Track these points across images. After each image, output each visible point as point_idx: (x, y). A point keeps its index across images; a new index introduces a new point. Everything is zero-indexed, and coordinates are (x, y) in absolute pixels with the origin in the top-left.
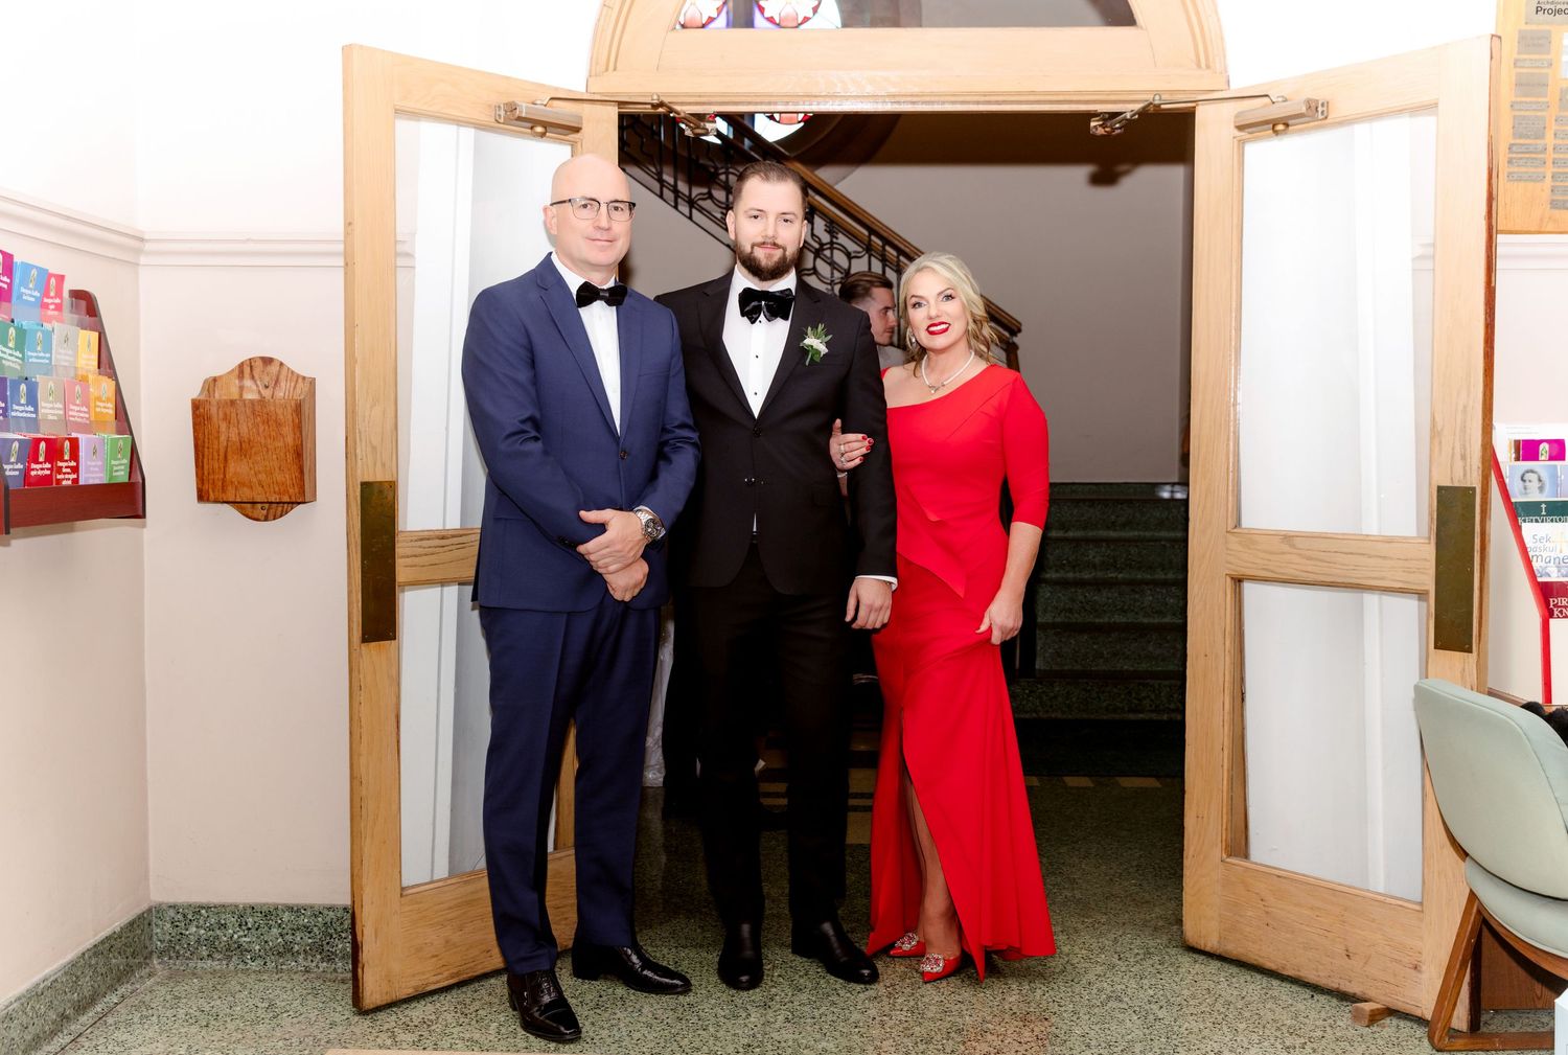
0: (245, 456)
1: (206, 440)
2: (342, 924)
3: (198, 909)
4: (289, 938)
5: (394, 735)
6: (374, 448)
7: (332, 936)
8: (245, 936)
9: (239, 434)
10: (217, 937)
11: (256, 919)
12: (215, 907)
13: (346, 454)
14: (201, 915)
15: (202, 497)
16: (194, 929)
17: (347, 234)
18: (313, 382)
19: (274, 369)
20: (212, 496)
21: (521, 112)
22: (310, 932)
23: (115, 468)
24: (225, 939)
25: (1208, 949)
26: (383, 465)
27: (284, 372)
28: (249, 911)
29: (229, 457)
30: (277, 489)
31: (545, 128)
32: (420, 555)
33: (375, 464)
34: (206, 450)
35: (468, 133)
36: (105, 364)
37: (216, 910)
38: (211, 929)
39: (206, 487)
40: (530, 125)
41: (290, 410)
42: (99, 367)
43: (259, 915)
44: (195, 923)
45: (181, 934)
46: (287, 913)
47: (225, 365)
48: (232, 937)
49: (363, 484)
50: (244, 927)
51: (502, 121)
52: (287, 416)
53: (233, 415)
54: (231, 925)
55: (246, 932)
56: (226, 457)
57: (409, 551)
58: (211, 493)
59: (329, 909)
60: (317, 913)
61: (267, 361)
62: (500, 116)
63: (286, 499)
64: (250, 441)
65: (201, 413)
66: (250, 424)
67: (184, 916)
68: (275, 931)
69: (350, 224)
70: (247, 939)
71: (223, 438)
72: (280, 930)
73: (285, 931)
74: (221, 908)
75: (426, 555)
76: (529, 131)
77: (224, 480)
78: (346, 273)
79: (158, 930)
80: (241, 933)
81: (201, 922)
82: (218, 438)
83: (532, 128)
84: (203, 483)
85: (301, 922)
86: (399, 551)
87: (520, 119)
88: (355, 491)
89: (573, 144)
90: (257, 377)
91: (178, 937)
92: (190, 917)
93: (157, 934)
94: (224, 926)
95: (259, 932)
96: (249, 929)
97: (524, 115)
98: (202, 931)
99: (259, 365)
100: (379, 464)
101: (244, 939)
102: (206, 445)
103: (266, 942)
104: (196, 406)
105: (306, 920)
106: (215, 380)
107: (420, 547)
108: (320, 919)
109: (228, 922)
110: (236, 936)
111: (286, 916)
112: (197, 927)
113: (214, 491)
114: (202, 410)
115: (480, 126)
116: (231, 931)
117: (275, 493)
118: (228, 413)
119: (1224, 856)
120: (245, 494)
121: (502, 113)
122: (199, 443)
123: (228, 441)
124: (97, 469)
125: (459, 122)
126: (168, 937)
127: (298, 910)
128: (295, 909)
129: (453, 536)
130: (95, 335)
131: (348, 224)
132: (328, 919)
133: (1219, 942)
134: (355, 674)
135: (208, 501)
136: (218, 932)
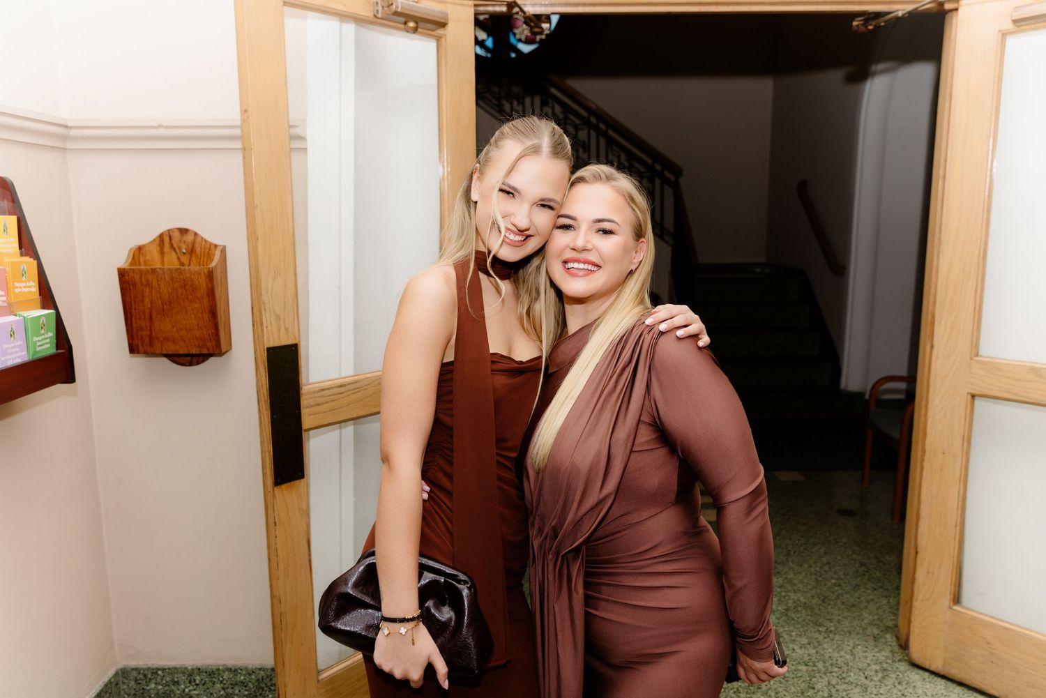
0: (168, 316)
1: (133, 303)
2: (271, 680)
3: (155, 671)
4: (230, 691)
5: (307, 556)
6: (278, 316)
7: (263, 689)
8: (195, 690)
9: (161, 297)
10: (172, 691)
11: (202, 677)
12: (169, 669)
13: (253, 322)
14: (158, 675)
15: (133, 349)
16: (153, 686)
17: (243, 121)
18: (224, 250)
19: (190, 238)
20: (141, 349)
21: (397, 7)
22: (246, 686)
23: (38, 344)
24: (179, 692)
25: (932, 668)
26: (287, 330)
27: (198, 240)
28: (196, 672)
29: (154, 317)
30: (197, 343)
31: (417, 23)
32: (322, 404)
33: (279, 331)
34: (133, 311)
35: (350, 28)
36: (26, 243)
37: (170, 672)
38: (167, 685)
39: (136, 342)
40: (403, 20)
41: (203, 277)
42: (20, 248)
43: (205, 674)
44: (154, 681)
45: (143, 689)
46: (226, 673)
47: (146, 236)
48: (184, 691)
49: (268, 349)
50: (193, 684)
51: (380, 15)
52: (202, 282)
53: (155, 281)
54: (182, 682)
55: (195, 687)
56: (151, 316)
57: (312, 402)
58: (140, 347)
59: (260, 669)
60: (251, 672)
61: (184, 231)
62: (377, 11)
63: (205, 351)
64: (170, 303)
65: (127, 281)
66: (169, 290)
67: (145, 676)
68: (218, 686)
69: (245, 111)
70: (196, 692)
71: (147, 300)
72: (222, 685)
73: (226, 686)
74: (173, 671)
75: (327, 402)
76: (403, 26)
77: (151, 337)
78: (244, 158)
79: (125, 687)
80: (191, 688)
81: (159, 680)
82: (142, 301)
83: (405, 23)
84: (133, 339)
85: (238, 679)
86: (304, 402)
87: (396, 13)
88: (261, 355)
89: (438, 39)
90: (175, 245)
91: (141, 691)
92: (149, 676)
93: (124, 689)
94: (177, 683)
95: (205, 687)
96: (197, 685)
97: (399, 10)
98: (160, 687)
99: (176, 235)
100: (282, 331)
101: (194, 692)
102: (133, 307)
103: (212, 694)
104: (122, 273)
105: (242, 678)
106: (140, 248)
107: (322, 397)
108: (253, 677)
109: (180, 680)
110: (187, 690)
111: (226, 675)
112: (156, 684)
113: (143, 346)
114: (127, 277)
115: (359, 20)
116: (183, 686)
117: (195, 346)
118: (150, 279)
119: (952, 604)
120: (172, 348)
121: (380, 9)
122: (127, 305)
123: (151, 303)
124: (17, 349)
125: (343, 16)
126: (133, 692)
127: (236, 670)
128: (233, 669)
129: (349, 384)
130: (14, 218)
131: (244, 111)
132: (260, 677)
133: (943, 666)
134: (270, 511)
135: (138, 353)
136: (173, 687)
